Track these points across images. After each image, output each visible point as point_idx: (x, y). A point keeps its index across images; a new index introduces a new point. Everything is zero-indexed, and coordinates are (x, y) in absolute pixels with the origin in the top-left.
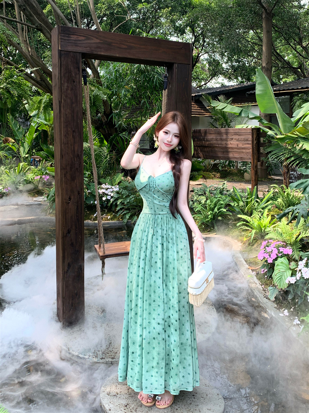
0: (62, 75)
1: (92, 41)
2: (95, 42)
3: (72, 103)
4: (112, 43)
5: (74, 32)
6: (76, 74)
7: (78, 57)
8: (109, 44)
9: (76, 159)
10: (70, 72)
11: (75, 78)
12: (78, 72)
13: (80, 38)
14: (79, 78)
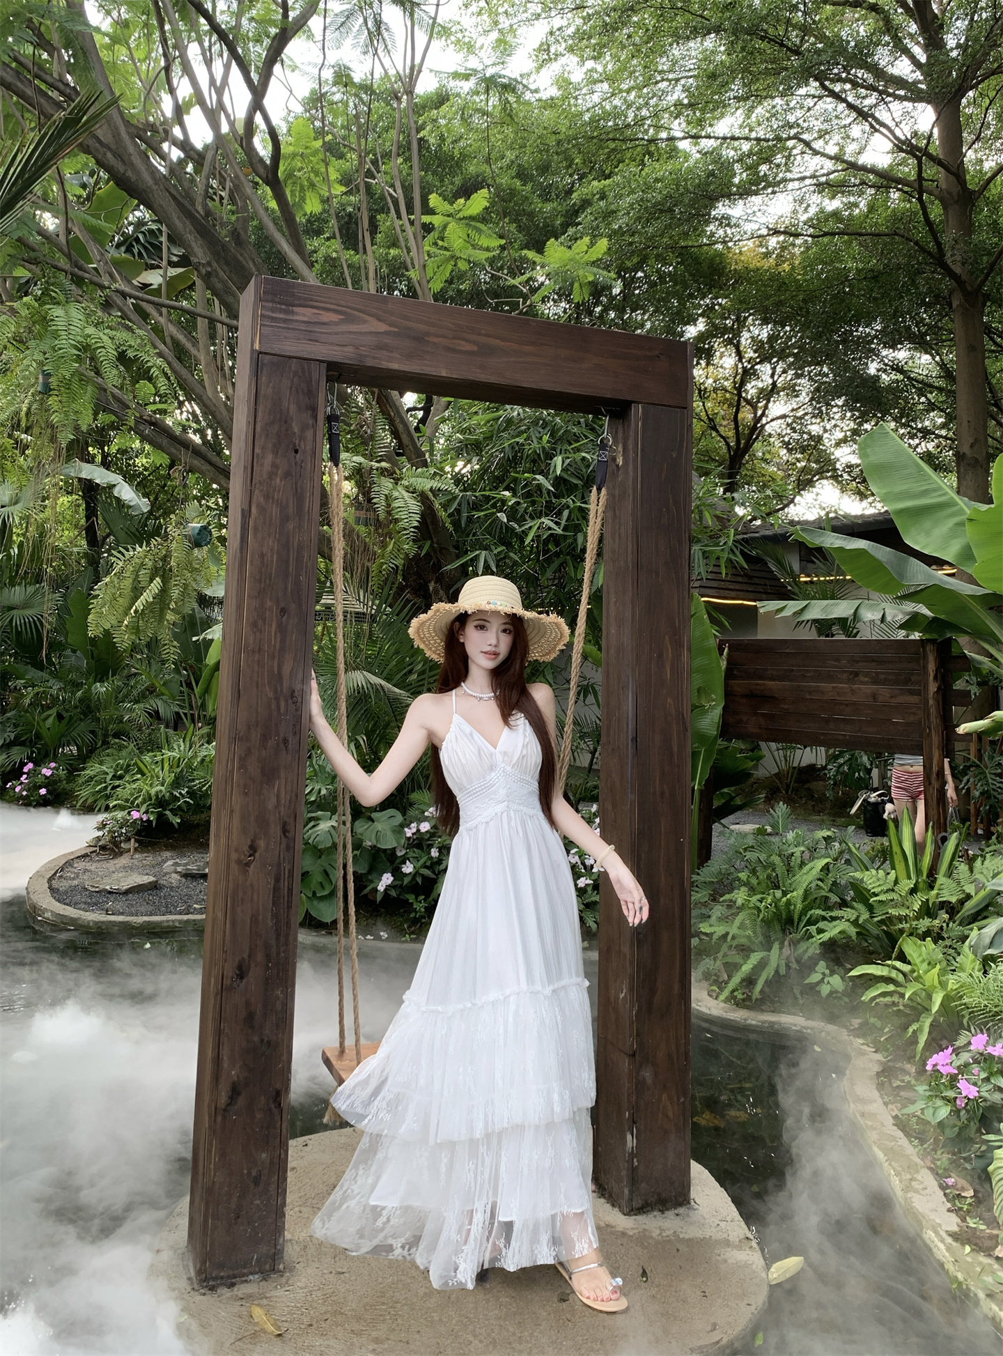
0: (258, 429)
1: (364, 328)
2: (372, 329)
3: (285, 519)
4: (428, 334)
5: (305, 299)
6: (304, 428)
7: (315, 376)
8: (419, 339)
9: (282, 704)
10: (285, 420)
11: (302, 438)
12: (311, 422)
13: (327, 317)
14: (312, 439)
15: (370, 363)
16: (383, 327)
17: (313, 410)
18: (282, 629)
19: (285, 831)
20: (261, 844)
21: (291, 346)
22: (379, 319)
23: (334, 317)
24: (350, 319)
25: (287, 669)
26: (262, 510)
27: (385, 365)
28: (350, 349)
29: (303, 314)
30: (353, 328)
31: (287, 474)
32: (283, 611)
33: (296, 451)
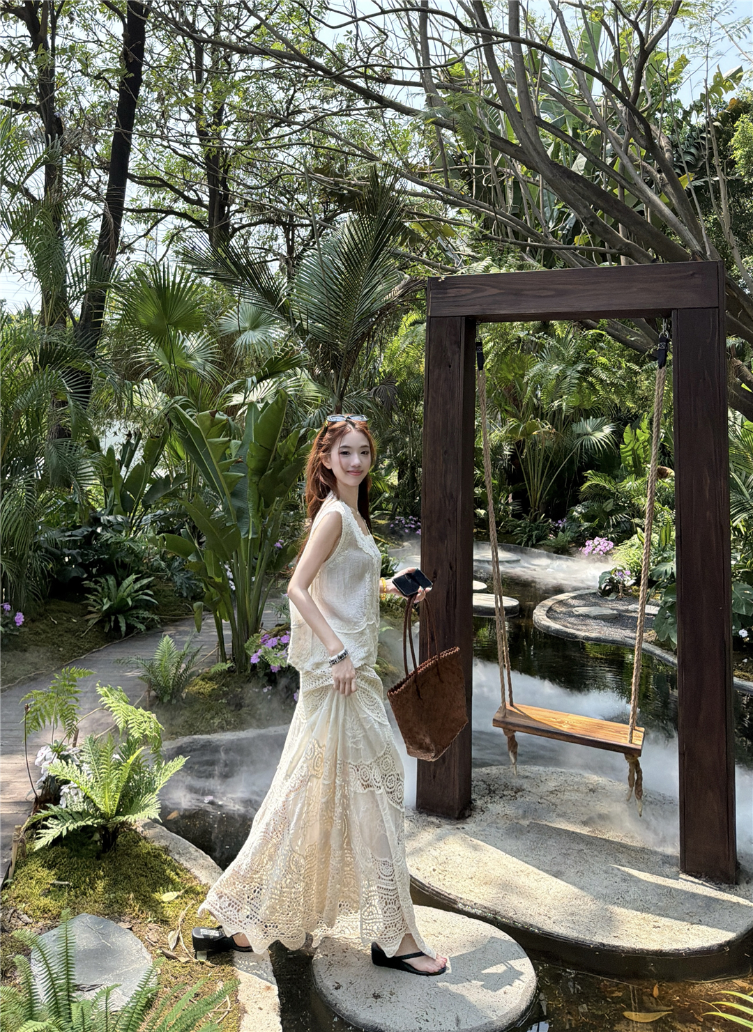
0: (431, 356)
1: (487, 294)
2: (490, 294)
4: (522, 290)
5: (453, 284)
6: (455, 353)
7: (458, 325)
8: (518, 293)
9: (447, 503)
10: (445, 350)
11: (454, 359)
12: (457, 349)
13: (464, 292)
14: (458, 359)
15: (488, 313)
16: (495, 291)
17: (459, 343)
18: (446, 461)
19: (451, 568)
20: (439, 572)
21: (446, 312)
22: (493, 287)
23: (469, 291)
24: (477, 291)
25: (449, 482)
27: (497, 312)
28: (478, 307)
29: (452, 292)
30: (479, 295)
31: (446, 379)
32: (447, 452)
33: (450, 367)
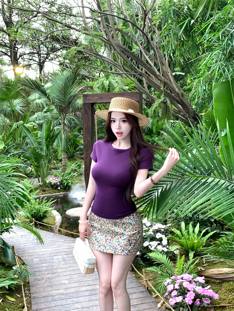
0: (84, 112)
1: (95, 98)
3: (88, 122)
5: (88, 96)
6: (89, 111)
7: (89, 105)
8: (101, 98)
9: (88, 143)
10: (87, 111)
11: (89, 113)
13: (90, 97)
14: (90, 113)
15: (96, 102)
16: (97, 98)
17: (90, 109)
18: (88, 134)
20: (88, 157)
21: (87, 102)
22: (97, 96)
23: (92, 97)
24: (93, 97)
25: (88, 139)
26: (85, 121)
28: (94, 101)
29: (88, 98)
31: (88, 117)
32: (88, 133)
